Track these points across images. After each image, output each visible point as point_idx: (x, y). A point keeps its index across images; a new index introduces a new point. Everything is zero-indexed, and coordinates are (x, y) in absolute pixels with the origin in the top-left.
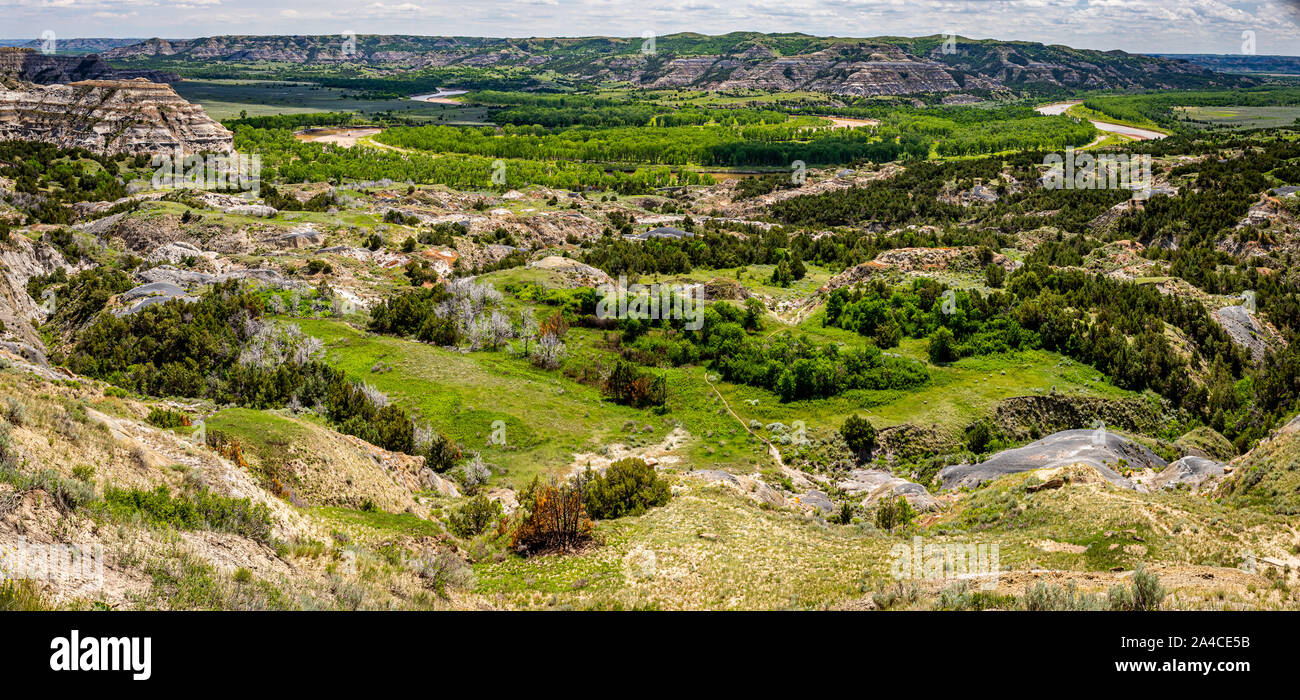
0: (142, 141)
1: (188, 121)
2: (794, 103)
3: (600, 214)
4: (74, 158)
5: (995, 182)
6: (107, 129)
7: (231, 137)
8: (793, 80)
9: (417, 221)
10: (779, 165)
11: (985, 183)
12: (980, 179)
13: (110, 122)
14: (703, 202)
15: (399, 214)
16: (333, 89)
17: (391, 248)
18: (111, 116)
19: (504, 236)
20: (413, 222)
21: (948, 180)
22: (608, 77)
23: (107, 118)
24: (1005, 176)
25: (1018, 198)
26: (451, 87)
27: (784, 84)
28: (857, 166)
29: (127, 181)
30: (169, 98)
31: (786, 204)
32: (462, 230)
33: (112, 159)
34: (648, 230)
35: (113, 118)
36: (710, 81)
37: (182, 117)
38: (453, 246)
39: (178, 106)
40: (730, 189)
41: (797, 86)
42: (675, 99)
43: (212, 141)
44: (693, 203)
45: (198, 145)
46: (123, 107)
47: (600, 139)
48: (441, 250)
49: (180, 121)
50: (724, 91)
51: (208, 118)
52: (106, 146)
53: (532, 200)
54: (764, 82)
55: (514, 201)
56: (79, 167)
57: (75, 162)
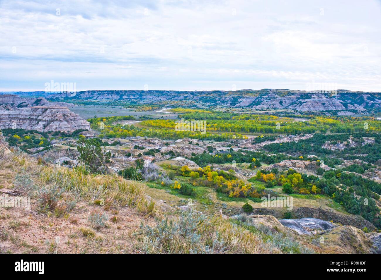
0: (57, 127)
1: (74, 119)
2: (282, 113)
3: (205, 147)
4: (32, 133)
5: (345, 143)
6: (44, 123)
7: (89, 124)
8: (283, 105)
9: (144, 148)
10: (270, 133)
11: (341, 143)
12: (340, 141)
13: (45, 121)
14: (242, 144)
15: (138, 146)
16: (128, 108)
17: (134, 156)
18: (46, 118)
19: (172, 153)
20: (142, 148)
21: (328, 141)
22: (220, 104)
23: (44, 119)
24: (350, 141)
25: (353, 149)
26: (167, 107)
27: (279, 106)
28: (297, 135)
29: (51, 140)
30: (67, 111)
31: (268, 146)
32: (158, 151)
33: (47, 133)
34: (218, 151)
35: (47, 119)
36: (253, 105)
37: (72, 118)
38: (154, 156)
39: (70, 114)
40: (252, 140)
41: (284, 107)
42: (241, 111)
43: (82, 126)
44: (239, 145)
45: (78, 127)
46: (50, 115)
47: (212, 124)
48: (150, 157)
49: (71, 119)
50: (258, 109)
51: (81, 118)
52: (44, 129)
53: (184, 142)
54: (272, 106)
55: (179, 142)
56: (34, 137)
57: (32, 135)
